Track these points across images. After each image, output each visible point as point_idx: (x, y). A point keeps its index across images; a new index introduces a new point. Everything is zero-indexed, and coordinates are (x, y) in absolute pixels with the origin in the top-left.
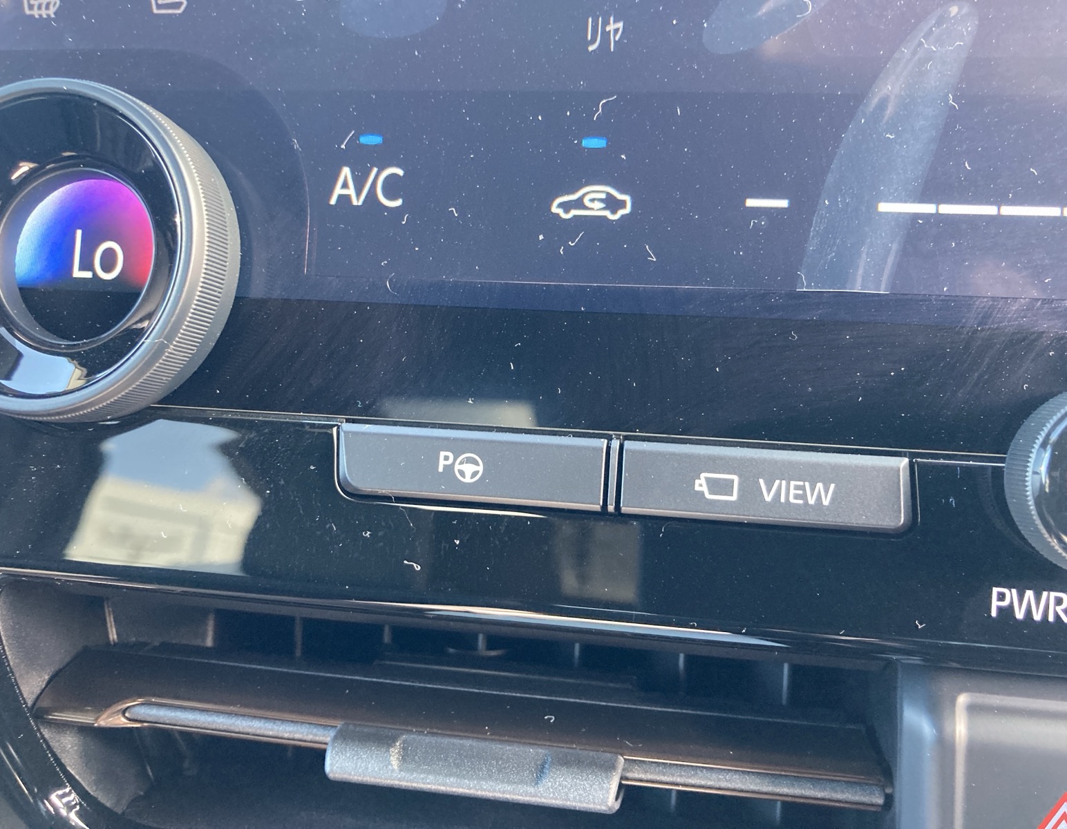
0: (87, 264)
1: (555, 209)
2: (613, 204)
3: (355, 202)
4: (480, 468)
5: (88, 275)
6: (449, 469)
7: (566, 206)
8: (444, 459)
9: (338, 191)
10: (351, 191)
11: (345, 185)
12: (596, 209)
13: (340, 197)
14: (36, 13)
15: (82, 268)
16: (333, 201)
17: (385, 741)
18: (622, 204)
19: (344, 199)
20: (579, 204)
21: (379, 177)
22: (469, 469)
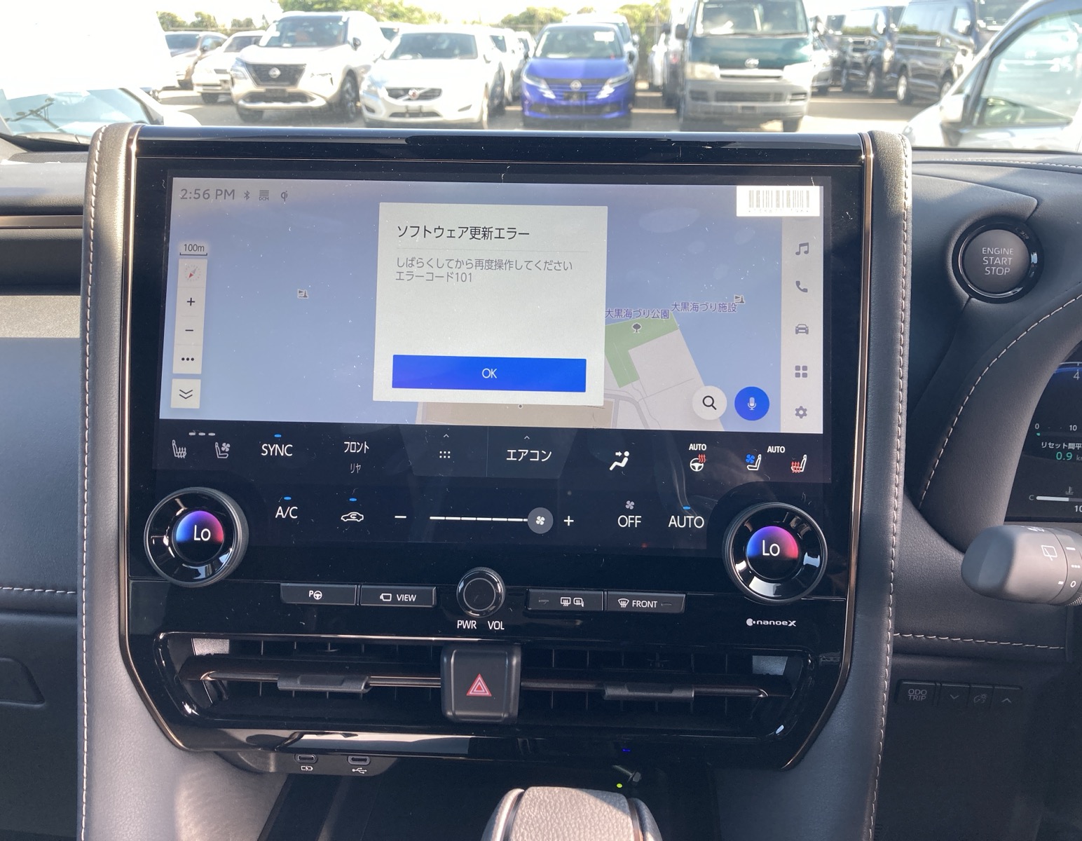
0: (199, 536)
1: (342, 519)
2: (358, 517)
3: (283, 517)
4: (321, 595)
5: (199, 539)
6: (312, 596)
7: (345, 518)
8: (311, 593)
9: (278, 514)
10: (282, 514)
11: (280, 512)
12: (354, 519)
13: (279, 516)
14: (178, 456)
15: (197, 537)
16: (276, 517)
17: (295, 677)
18: (361, 517)
19: (280, 516)
20: (349, 517)
21: (290, 510)
22: (318, 595)
